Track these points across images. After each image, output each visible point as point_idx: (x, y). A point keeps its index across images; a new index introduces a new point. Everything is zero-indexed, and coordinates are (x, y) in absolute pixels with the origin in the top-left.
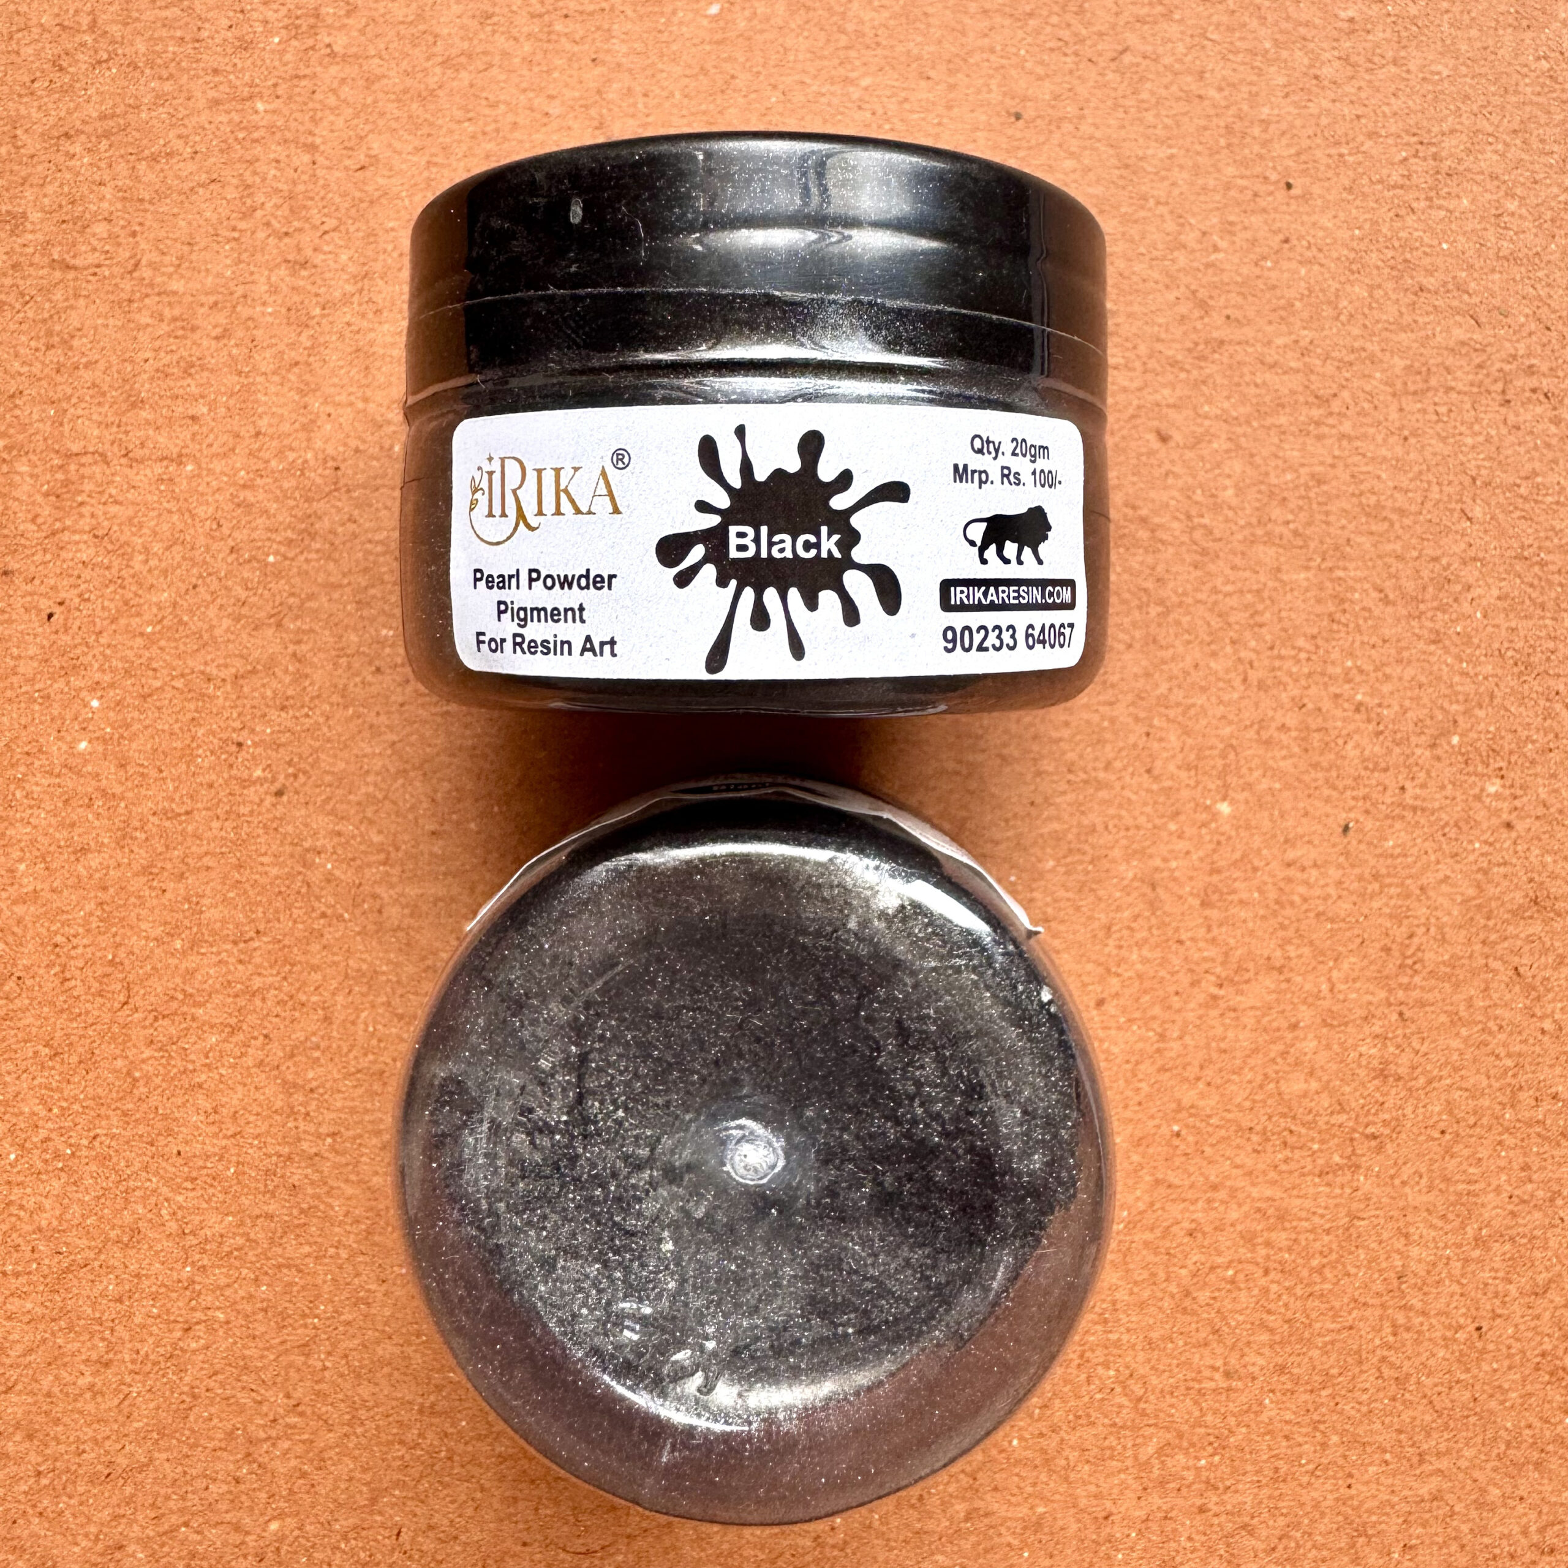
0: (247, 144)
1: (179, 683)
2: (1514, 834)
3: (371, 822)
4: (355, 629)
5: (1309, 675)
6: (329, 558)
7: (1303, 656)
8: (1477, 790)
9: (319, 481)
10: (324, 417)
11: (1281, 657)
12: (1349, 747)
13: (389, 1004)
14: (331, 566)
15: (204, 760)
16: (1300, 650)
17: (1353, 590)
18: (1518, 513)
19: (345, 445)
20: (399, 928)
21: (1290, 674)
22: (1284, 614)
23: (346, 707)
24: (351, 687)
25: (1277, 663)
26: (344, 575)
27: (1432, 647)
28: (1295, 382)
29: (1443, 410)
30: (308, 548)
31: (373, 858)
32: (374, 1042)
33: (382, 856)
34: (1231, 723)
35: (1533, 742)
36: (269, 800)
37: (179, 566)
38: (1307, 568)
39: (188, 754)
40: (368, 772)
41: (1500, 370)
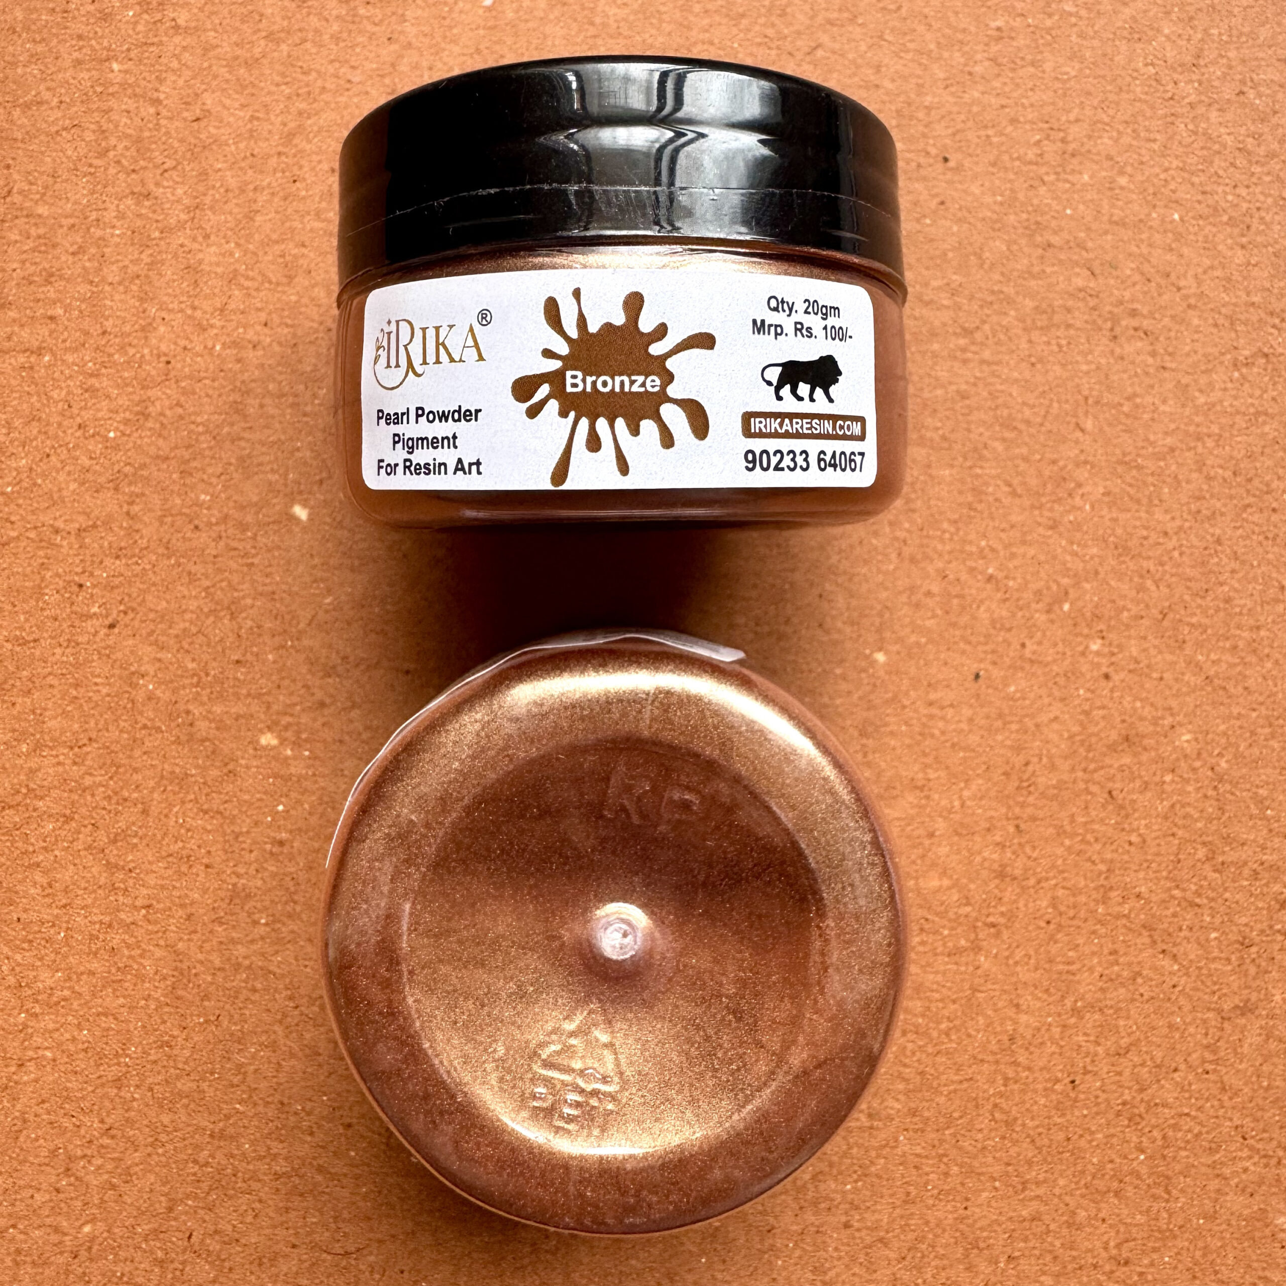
0: (105, 97)
1: (32, 535)
2: (1111, 684)
3: (188, 652)
4: (179, 495)
5: (950, 552)
6: (160, 435)
7: (947, 536)
8: (1080, 648)
9: (153, 373)
10: (159, 320)
11: (928, 537)
12: (982, 609)
13: (196, 800)
14: (161, 442)
15: (51, 597)
16: (944, 532)
17: (987, 484)
18: (1120, 427)
19: (175, 343)
20: (207, 739)
21: (935, 550)
22: (932, 502)
23: (169, 558)
24: (174, 541)
25: (925, 541)
26: (172, 449)
27: (1050, 533)
28: (946, 316)
29: (1064, 342)
30: (141, 427)
31: (187, 681)
32: (183, 831)
33: (195, 680)
34: (886, 589)
35: (1129, 610)
36: (103, 631)
37: (36, 439)
38: (952, 466)
39: (39, 592)
40: (184, 611)
41: (1110, 312)
